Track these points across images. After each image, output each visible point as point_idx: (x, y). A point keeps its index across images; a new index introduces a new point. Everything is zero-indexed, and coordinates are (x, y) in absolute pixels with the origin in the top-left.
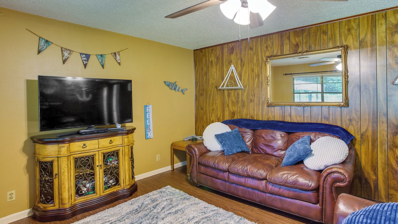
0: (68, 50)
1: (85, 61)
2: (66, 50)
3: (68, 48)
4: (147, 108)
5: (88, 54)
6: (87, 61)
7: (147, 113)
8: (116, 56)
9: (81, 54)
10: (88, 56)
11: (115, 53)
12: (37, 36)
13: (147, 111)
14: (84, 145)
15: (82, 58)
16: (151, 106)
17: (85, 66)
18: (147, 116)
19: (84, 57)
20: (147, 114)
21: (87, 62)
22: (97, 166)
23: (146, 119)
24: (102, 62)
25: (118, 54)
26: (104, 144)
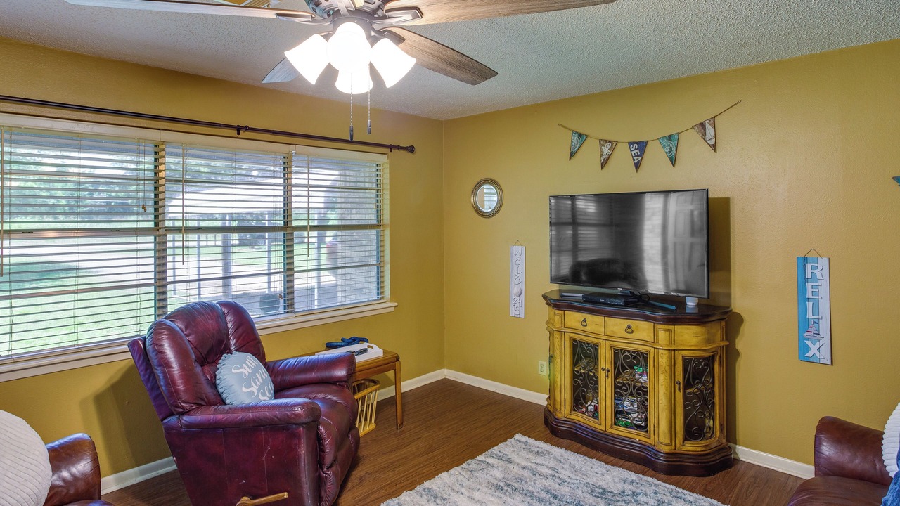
0: (610, 142)
1: (638, 156)
2: (607, 142)
3: (609, 139)
4: (808, 266)
5: (643, 142)
6: (642, 155)
7: (806, 280)
8: (705, 130)
9: (631, 144)
10: (642, 146)
11: (702, 125)
12: (569, 129)
13: (808, 275)
14: (585, 320)
15: (631, 151)
16: (823, 263)
17: (637, 165)
18: (810, 290)
19: (635, 149)
20: (809, 285)
21: (640, 158)
22: (603, 370)
23: (803, 299)
24: (670, 152)
25: (711, 125)
26: (615, 329)
